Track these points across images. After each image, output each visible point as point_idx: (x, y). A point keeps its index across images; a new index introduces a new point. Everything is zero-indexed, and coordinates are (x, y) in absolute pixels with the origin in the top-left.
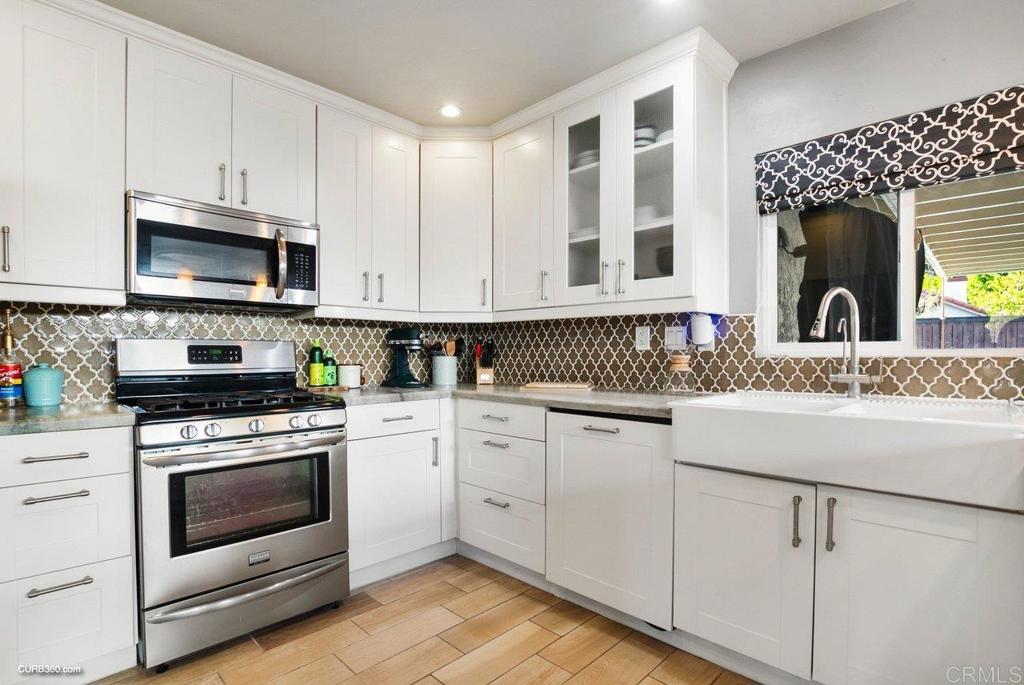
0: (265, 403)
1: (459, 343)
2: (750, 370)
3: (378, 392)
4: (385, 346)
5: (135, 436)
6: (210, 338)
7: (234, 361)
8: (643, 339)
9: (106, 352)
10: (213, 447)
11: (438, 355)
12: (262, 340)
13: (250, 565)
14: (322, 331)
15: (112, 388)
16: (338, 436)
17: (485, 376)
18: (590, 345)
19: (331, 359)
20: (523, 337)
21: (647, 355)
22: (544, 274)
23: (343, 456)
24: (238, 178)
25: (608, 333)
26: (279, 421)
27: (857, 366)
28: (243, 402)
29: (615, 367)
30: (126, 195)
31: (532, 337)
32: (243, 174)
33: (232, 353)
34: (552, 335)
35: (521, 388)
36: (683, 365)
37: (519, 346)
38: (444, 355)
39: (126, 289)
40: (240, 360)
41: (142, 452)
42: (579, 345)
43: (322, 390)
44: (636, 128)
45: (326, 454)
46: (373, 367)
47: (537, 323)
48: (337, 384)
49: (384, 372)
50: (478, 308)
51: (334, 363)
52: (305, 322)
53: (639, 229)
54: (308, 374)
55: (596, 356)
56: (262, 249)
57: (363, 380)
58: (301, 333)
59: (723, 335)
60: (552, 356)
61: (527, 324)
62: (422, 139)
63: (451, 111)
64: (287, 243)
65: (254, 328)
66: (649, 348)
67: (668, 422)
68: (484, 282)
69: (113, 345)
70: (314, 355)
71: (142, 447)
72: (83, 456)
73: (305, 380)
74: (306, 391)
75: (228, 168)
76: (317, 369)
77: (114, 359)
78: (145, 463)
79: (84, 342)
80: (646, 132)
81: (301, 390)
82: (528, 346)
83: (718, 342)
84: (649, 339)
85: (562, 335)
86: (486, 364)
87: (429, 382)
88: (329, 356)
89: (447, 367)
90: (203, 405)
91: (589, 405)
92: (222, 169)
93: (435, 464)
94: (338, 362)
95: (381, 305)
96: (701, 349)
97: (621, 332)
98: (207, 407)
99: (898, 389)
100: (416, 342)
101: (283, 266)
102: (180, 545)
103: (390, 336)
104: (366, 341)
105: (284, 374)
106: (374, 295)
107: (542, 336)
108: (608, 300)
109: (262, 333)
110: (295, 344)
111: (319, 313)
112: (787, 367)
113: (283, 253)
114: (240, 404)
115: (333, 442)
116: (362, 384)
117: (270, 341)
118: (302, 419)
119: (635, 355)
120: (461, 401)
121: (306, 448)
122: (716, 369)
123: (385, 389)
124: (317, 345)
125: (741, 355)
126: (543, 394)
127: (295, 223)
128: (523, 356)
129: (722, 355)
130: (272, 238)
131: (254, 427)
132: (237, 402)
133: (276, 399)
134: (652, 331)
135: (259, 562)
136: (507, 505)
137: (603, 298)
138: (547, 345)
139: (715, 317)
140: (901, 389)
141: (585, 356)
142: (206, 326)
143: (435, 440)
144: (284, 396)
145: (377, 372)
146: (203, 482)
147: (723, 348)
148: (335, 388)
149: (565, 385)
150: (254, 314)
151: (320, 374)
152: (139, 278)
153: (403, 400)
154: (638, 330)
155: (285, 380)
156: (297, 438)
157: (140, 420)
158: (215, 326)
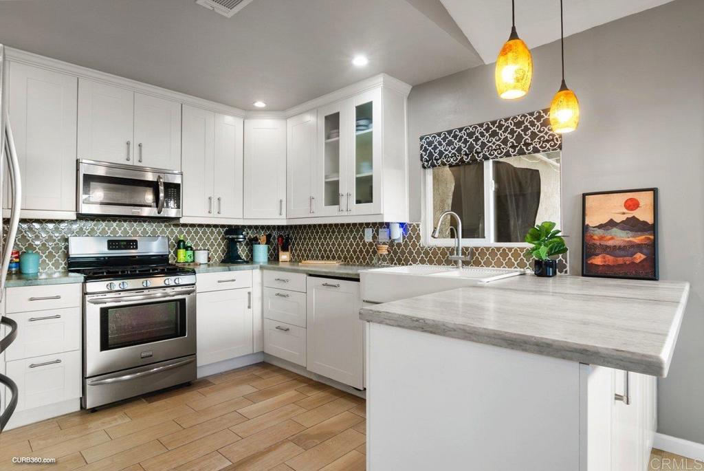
0: (151, 271)
1: (269, 237)
2: (418, 253)
3: (219, 266)
4: (223, 239)
5: (84, 288)
6: (120, 235)
7: (133, 249)
8: (368, 235)
9: (62, 244)
10: (122, 294)
11: (256, 244)
12: (149, 236)
13: (142, 358)
14: (185, 230)
15: (65, 264)
16: (191, 290)
17: (284, 256)
18: (342, 238)
19: (190, 247)
20: (307, 233)
21: (371, 244)
22: (312, 199)
23: (194, 301)
24: (137, 148)
25: (351, 232)
26: (158, 281)
27: (460, 252)
28: (139, 271)
29: (355, 251)
30: (77, 161)
31: (312, 233)
32: (140, 146)
33: (132, 244)
34: (322, 232)
35: (300, 264)
36: (384, 250)
37: (305, 239)
38: (259, 244)
39: (76, 211)
40: (136, 248)
41: (87, 296)
42: (336, 238)
43: (184, 265)
44: (357, 120)
45: (185, 299)
46: (216, 251)
47: (315, 226)
48: (194, 261)
49: (223, 254)
50: (278, 216)
51: (192, 249)
52: (175, 225)
53: (359, 176)
54: (176, 256)
55: (345, 245)
56: (150, 187)
57: (209, 259)
58: (172, 232)
59: (406, 234)
60: (323, 245)
61: (310, 226)
62: (245, 118)
63: (260, 104)
64: (164, 183)
65: (145, 229)
66: (371, 241)
67: (358, 280)
68: (281, 201)
69: (67, 240)
70: (180, 244)
71: (86, 294)
72: (58, 297)
73: (175, 259)
74: (174, 265)
75: (131, 143)
76: (182, 252)
77: (67, 248)
78: (88, 301)
79: (50, 238)
80: (362, 122)
81: (172, 265)
82: (310, 239)
83: (404, 238)
84: (371, 236)
85: (328, 232)
86: (285, 249)
87: (251, 260)
88: (189, 245)
89: (261, 251)
90: (118, 272)
91: (325, 272)
92: (128, 144)
93: (249, 307)
94: (194, 248)
95: (219, 215)
96: (396, 242)
97: (358, 231)
98: (120, 273)
99: (481, 264)
100: (241, 236)
101: (162, 195)
102: (105, 345)
103: (226, 233)
104: (212, 236)
105: (162, 255)
106: (215, 210)
107: (317, 232)
108: (343, 214)
109: (150, 232)
110: (168, 238)
111: (182, 221)
112: (435, 251)
113: (162, 188)
114: (137, 272)
115: (188, 293)
116: (209, 261)
117: (154, 236)
118: (171, 280)
119: (364, 245)
120: (265, 271)
121: (173, 296)
122: (403, 253)
123: (224, 264)
124: (182, 239)
125: (414, 245)
126: (312, 267)
127: (170, 171)
128: (308, 244)
129: (406, 245)
130: (156, 180)
131: (145, 284)
132: (136, 271)
133: (157, 270)
134: (373, 230)
135: (147, 357)
136: (288, 330)
137: (341, 213)
138: (320, 238)
139: (402, 225)
140: (482, 264)
141: (339, 245)
142: (117, 228)
143: (249, 293)
144: (161, 268)
145: (219, 254)
146: (118, 313)
147: (406, 241)
148: (192, 264)
149: (323, 262)
150: (145, 221)
151: (183, 256)
152: (83, 205)
153: (230, 270)
154: (366, 230)
155: (162, 259)
156: (168, 290)
157: (86, 280)
158: (122, 228)
